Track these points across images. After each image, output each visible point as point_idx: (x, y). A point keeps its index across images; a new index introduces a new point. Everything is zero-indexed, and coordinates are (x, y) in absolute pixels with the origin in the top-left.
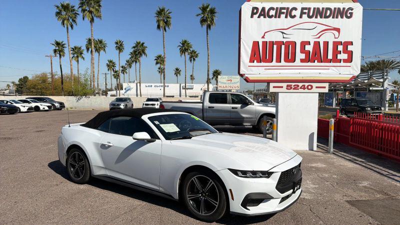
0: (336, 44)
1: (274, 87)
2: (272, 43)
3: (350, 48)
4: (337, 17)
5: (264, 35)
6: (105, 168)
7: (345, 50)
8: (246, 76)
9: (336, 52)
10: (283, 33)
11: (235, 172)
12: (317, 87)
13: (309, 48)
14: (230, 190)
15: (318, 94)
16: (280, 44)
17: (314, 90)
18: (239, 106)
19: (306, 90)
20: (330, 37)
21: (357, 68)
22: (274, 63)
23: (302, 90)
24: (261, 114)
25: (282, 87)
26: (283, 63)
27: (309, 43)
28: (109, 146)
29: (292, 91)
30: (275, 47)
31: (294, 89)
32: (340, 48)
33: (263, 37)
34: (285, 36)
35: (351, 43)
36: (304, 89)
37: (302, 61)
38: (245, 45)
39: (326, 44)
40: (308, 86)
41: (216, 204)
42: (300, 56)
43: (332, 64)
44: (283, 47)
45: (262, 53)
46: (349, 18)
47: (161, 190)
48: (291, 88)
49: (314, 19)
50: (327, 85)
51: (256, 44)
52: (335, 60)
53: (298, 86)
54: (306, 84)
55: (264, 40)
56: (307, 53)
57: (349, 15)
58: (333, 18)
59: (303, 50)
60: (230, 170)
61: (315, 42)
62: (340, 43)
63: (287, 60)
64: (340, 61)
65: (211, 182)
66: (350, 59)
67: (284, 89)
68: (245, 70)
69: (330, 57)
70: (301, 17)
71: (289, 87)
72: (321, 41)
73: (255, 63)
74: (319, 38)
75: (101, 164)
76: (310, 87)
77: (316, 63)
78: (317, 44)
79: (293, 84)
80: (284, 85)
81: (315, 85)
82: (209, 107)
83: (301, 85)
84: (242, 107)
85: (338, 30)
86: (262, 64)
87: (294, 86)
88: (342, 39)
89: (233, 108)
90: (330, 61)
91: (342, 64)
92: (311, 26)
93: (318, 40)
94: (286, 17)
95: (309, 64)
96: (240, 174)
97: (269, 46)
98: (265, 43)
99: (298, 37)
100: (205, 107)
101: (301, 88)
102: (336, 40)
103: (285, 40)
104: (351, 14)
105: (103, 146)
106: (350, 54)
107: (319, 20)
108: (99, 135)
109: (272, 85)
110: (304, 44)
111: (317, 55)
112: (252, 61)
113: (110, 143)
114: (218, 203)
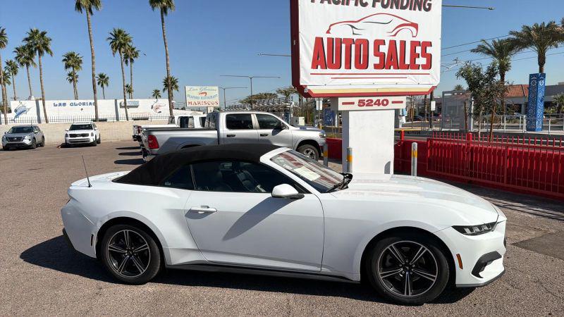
0: (414, 44)
1: (344, 103)
2: (340, 41)
3: (429, 50)
4: (415, 9)
5: (330, 29)
6: (199, 250)
7: (424, 54)
8: (308, 88)
9: (414, 56)
10: (352, 27)
11: (461, 229)
12: (393, 102)
13: (384, 49)
14: (458, 256)
15: (394, 111)
16: (349, 42)
17: (390, 106)
18: (269, 131)
19: (381, 107)
20: (406, 35)
21: (437, 77)
22: (343, 70)
23: (375, 107)
24: (300, 141)
25: (353, 103)
26: (354, 70)
27: (383, 42)
28: (207, 213)
29: (365, 108)
30: (344, 46)
31: (368, 105)
32: (419, 50)
33: (328, 32)
34: (356, 31)
35: (430, 44)
36: (379, 105)
37: (376, 67)
38: (305, 42)
39: (403, 43)
40: (383, 100)
41: (434, 278)
42: (373, 60)
43: (410, 71)
44: (353, 46)
45: (328, 55)
46: (427, 10)
47: (325, 270)
48: (364, 104)
49: (388, 10)
50: (403, 99)
51: (319, 41)
52: (413, 66)
53: (372, 101)
54: (381, 99)
55: (329, 36)
56: (382, 56)
57: (427, 7)
58: (410, 9)
59: (377, 53)
60: (455, 227)
61: (391, 41)
62: (418, 43)
63: (358, 66)
64: (418, 67)
65: (423, 249)
66: (428, 66)
67: (356, 107)
68: (307, 81)
69: (408, 62)
70: (374, 6)
71: (361, 103)
72: (398, 39)
73: (319, 70)
74: (395, 35)
75: (190, 245)
76: (385, 102)
77: (392, 70)
78: (393, 43)
79: (366, 99)
80: (356, 100)
81: (391, 99)
82: (228, 136)
83: (375, 99)
84: (274, 133)
85: (416, 26)
86: (329, 71)
87: (367, 101)
88: (420, 38)
89: (261, 135)
90: (407, 67)
91: (421, 71)
92: (386, 19)
93: (393, 38)
94: (356, 5)
95: (384, 71)
96: (467, 230)
97: (335, 44)
98: (330, 41)
99: (370, 33)
100: (222, 136)
101: (375, 104)
102: (415, 39)
103: (355, 37)
104: (430, 5)
105: (192, 214)
106: (429, 57)
107: (395, 11)
109: (341, 100)
110: (379, 43)
111: (393, 59)
112: (314, 66)
113: (208, 207)
114: (436, 276)
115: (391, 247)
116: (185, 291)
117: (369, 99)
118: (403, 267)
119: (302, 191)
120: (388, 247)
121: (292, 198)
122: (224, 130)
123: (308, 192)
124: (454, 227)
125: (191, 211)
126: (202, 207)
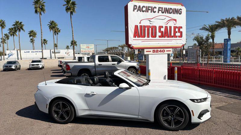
0: (175, 28)
1: (147, 51)
2: (145, 27)
3: (181, 30)
4: (175, 14)
5: (141, 22)
6: (90, 110)
7: (179, 31)
8: (132, 45)
9: (175, 32)
10: (150, 21)
11: (193, 100)
12: (167, 51)
13: (163, 30)
14: (192, 111)
15: (167, 54)
16: (148, 27)
17: (166, 52)
18: (116, 63)
19: (162, 53)
20: (172, 24)
21: (184, 40)
22: (146, 38)
23: (160, 53)
24: (129, 67)
25: (150, 51)
26: (150, 38)
27: (162, 27)
28: (93, 95)
29: (155, 53)
30: (146, 28)
31: (156, 52)
32: (177, 30)
33: (140, 23)
34: (151, 23)
35: (181, 27)
36: (161, 52)
37: (160, 37)
38: (131, 27)
39: (170, 27)
40: (163, 50)
41: (183, 120)
42: (158, 34)
43: (173, 38)
44: (150, 29)
45: (140, 32)
46: (180, 14)
47: (140, 117)
48: (155, 52)
49: (164, 14)
50: (171, 49)
51: (136, 27)
52: (175, 36)
53: (158, 50)
54: (162, 49)
55: (141, 25)
56: (162, 32)
57: (180, 13)
58: (173, 14)
59: (160, 31)
61: (165, 26)
62: (177, 27)
63: (152, 36)
64: (177, 37)
65: (178, 108)
66: (181, 36)
67: (151, 53)
68: (132, 42)
69: (172, 35)
70: (158, 12)
71: (154, 51)
72: (168, 26)
73: (137, 38)
74: (167, 24)
75: (86, 107)
76: (163, 51)
77: (166, 38)
78: (166, 27)
79: (156, 49)
80: (151, 50)
81: (166, 50)
82: (99, 65)
83: (159, 50)
84: (118, 64)
85: (175, 20)
86: (140, 38)
87: (156, 50)
88: (178, 25)
89: (113, 64)
90: (172, 37)
91: (178, 38)
92: (163, 17)
93: (166, 25)
94: (151, 12)
95: (163, 38)
96: (195, 101)
97: (143, 28)
98: (141, 26)
100: (96, 65)
101: (159, 52)
102: (175, 26)
103: (151, 25)
104: (181, 12)
105: (87, 95)
106: (181, 33)
107: (167, 14)
108: (81, 88)
109: (145, 50)
110: (160, 27)
111: (166, 34)
112: (135, 36)
113: (94, 93)
114: (184, 119)
115: (166, 108)
116: (84, 126)
117: (157, 50)
118: (171, 115)
119: (131, 86)
120: (165, 108)
121: (127, 89)
122: (97, 62)
123: (133, 86)
124: (190, 100)
125: (87, 94)
126: (91, 92)
